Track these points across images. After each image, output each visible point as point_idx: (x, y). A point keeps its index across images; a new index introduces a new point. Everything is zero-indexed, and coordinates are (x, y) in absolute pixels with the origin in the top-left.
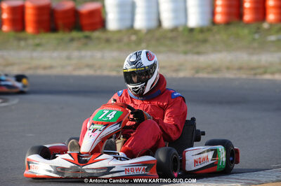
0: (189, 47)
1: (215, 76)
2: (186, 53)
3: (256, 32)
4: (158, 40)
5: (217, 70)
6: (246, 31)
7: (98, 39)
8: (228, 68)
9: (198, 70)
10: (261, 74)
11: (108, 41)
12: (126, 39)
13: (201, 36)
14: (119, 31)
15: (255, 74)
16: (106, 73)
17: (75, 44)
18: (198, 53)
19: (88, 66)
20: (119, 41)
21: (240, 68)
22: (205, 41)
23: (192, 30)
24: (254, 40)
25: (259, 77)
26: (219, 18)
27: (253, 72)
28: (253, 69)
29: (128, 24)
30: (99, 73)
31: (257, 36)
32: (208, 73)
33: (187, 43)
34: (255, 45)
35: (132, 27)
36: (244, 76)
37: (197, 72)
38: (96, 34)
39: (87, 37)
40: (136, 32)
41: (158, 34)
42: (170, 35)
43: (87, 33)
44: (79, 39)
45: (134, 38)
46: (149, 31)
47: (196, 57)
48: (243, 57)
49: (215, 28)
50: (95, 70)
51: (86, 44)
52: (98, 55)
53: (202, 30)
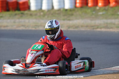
0: (65, 17)
1: (76, 29)
2: (64, 20)
3: (94, 11)
4: (52, 14)
5: (77, 27)
7: (27, 14)
8: (82, 26)
9: (69, 27)
10: (96, 29)
11: (31, 15)
12: (38, 14)
13: (70, 13)
14: (36, 11)
15: (93, 29)
16: (30, 28)
17: (17, 16)
18: (69, 20)
19: (23, 26)
20: (36, 15)
21: (87, 26)
22: (72, 15)
23: (66, 10)
24: (93, 14)
25: (95, 30)
26: (78, 5)
27: (92, 28)
28: (92, 26)
29: (39, 7)
30: (27, 28)
31: (94, 13)
32: (74, 28)
33: (64, 15)
34: (93, 16)
35: (41, 9)
36: (89, 30)
37: (69, 28)
38: (26, 12)
39: (22, 13)
40: (43, 11)
41: (52, 12)
42: (57, 12)
43: (22, 12)
44: (19, 14)
45: (42, 14)
46: (48, 11)
47: (68, 22)
48: (88, 22)
49: (76, 9)
50: (26, 28)
51: (22, 17)
52: (27, 21)
53: (71, 10)
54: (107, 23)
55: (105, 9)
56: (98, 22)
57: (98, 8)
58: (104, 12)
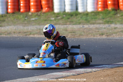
3: (26, 17)
5: (10, 33)
6: (22, 16)
8: (14, 33)
9: (1, 34)
10: (29, 35)
15: (26, 35)
21: (20, 32)
24: (25, 19)
26: (9, 10)
34: (26, 22)
36: (21, 36)
48: (21, 28)
49: (8, 15)
54: (40, 29)
55: (37, 15)
56: (30, 28)
57: (30, 14)
58: (36, 18)
